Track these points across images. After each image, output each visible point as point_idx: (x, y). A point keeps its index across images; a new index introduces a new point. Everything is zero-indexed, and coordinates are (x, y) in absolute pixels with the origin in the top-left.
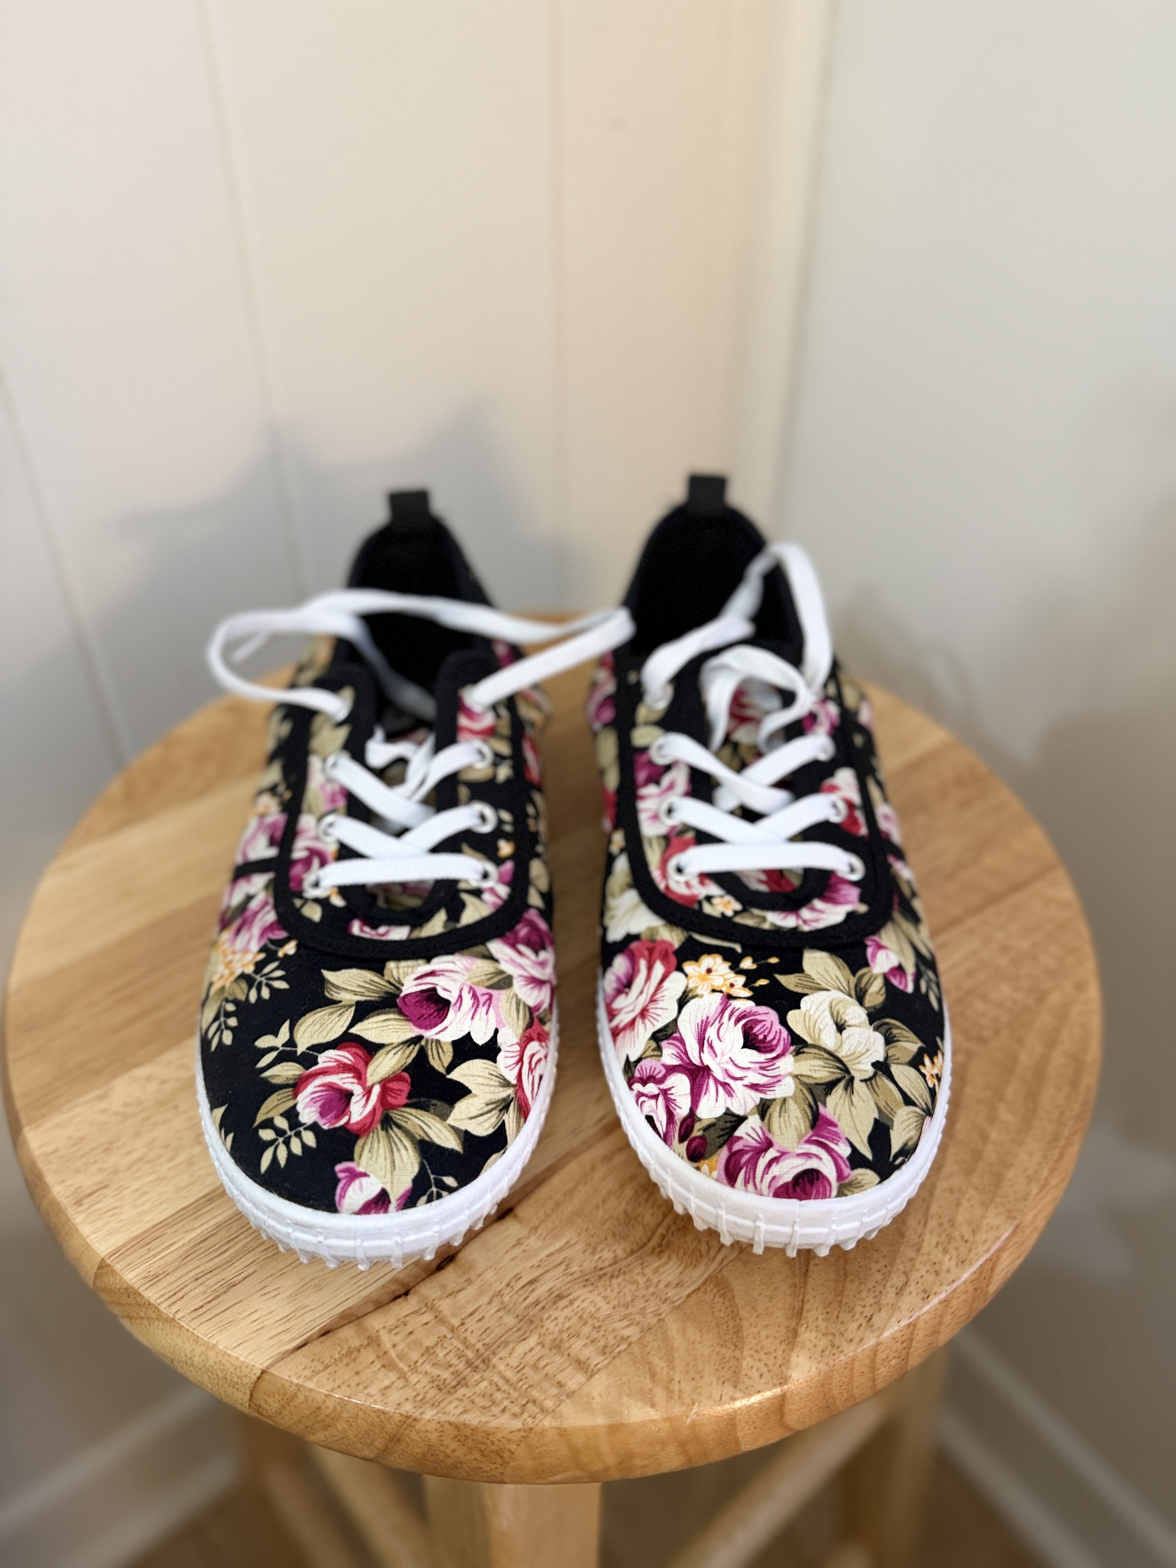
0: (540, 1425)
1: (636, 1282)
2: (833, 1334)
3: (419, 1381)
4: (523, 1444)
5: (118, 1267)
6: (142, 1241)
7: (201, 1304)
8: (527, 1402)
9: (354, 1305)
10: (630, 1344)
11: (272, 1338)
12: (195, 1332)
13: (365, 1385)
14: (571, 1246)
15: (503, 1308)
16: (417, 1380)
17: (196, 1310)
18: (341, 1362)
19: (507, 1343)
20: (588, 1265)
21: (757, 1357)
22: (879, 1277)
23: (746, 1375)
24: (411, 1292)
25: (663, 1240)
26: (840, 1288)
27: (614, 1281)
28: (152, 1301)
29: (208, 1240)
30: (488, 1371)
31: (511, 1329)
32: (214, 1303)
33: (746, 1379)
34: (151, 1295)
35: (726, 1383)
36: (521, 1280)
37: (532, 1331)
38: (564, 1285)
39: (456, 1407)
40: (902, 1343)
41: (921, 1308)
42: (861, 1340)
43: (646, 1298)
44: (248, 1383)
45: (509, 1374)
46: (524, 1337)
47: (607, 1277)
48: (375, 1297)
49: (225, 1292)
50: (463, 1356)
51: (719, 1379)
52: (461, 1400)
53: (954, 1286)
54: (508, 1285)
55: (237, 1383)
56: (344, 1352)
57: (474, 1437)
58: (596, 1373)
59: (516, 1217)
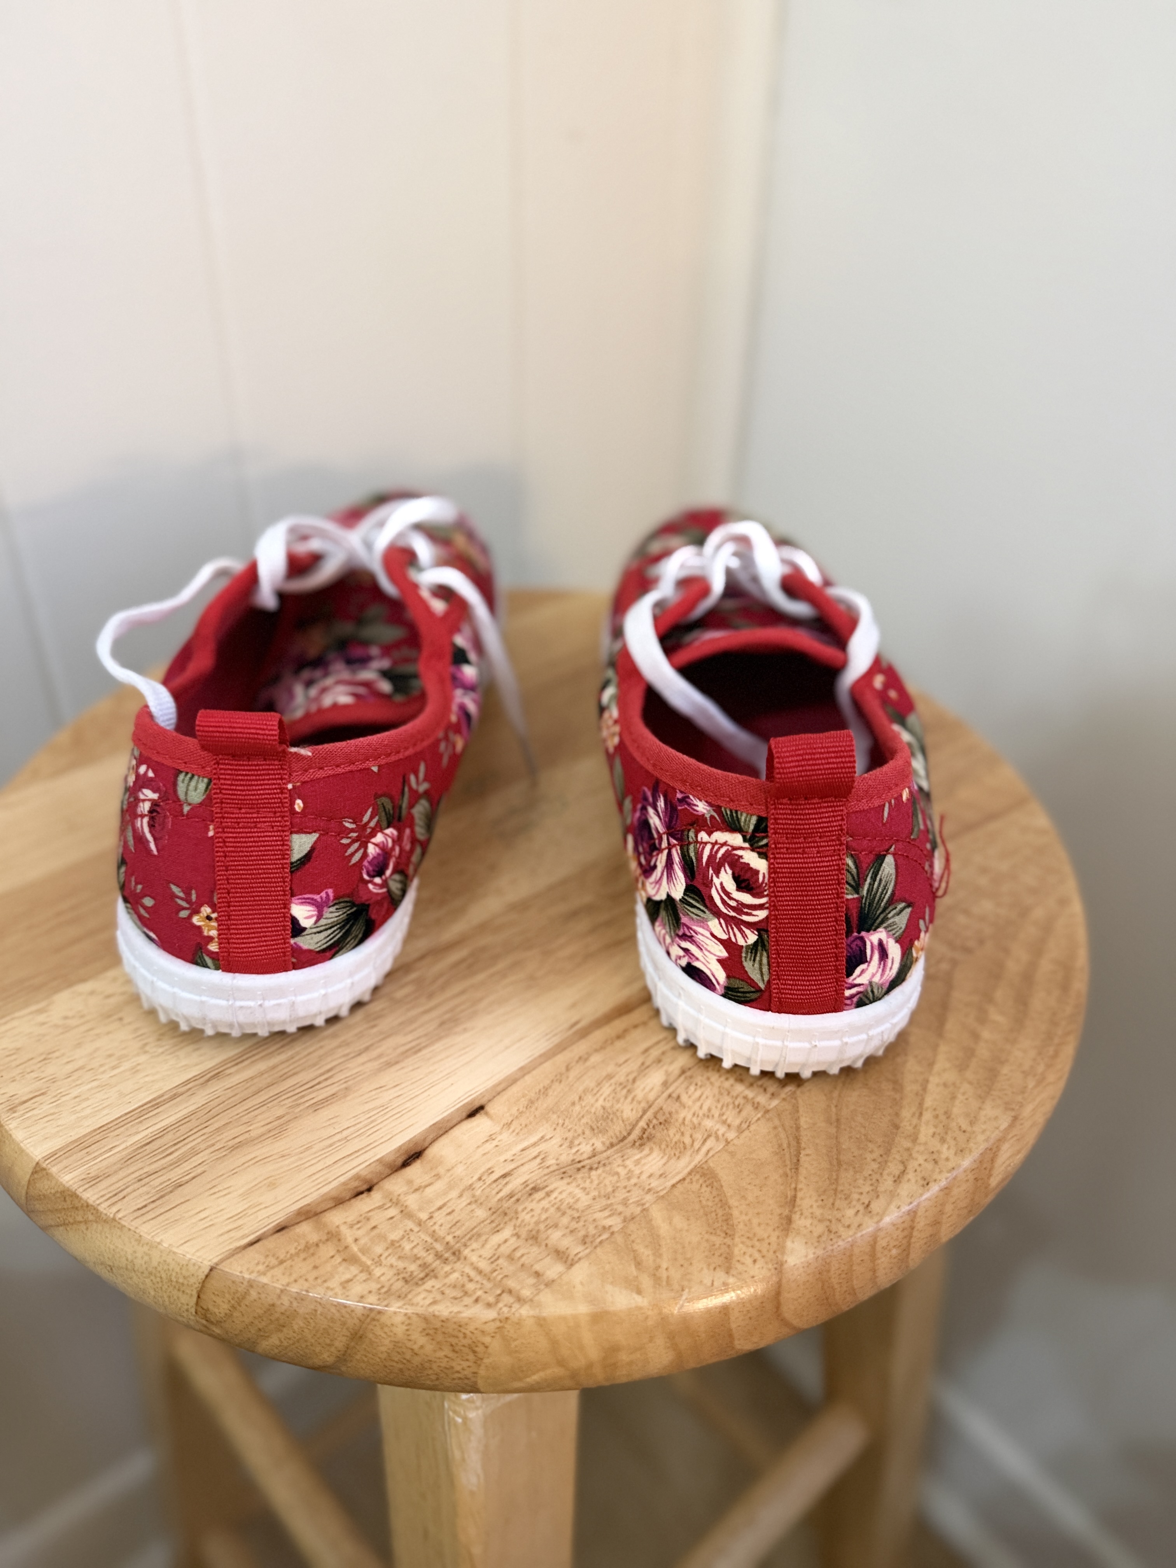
0: (517, 1315)
1: (617, 1174)
2: (830, 1221)
3: (383, 1274)
4: (498, 1336)
5: (54, 1170)
6: (81, 1145)
7: (144, 1204)
8: (503, 1292)
9: (312, 1202)
10: (612, 1233)
11: (222, 1235)
12: (137, 1231)
13: (323, 1279)
14: (545, 1141)
15: (475, 1201)
16: (382, 1272)
17: (139, 1209)
18: (298, 1257)
19: (479, 1235)
20: (565, 1158)
21: (749, 1243)
22: (875, 1166)
23: (739, 1261)
24: (375, 1188)
25: (644, 1133)
26: (835, 1177)
27: (594, 1173)
28: (90, 1202)
29: (153, 1143)
30: (458, 1264)
31: (483, 1222)
32: (158, 1203)
33: (739, 1266)
34: (90, 1196)
35: (718, 1269)
36: (493, 1174)
37: (506, 1223)
38: (540, 1178)
39: (424, 1299)
40: (903, 1230)
41: (921, 1195)
42: (859, 1226)
43: (628, 1189)
44: (195, 1283)
45: (483, 1265)
46: (498, 1229)
47: (586, 1170)
48: (334, 1194)
49: (171, 1192)
50: (432, 1248)
51: (709, 1265)
52: (430, 1292)
53: (955, 1173)
54: (480, 1179)
55: (183, 1284)
56: (302, 1247)
57: (443, 1330)
58: (577, 1262)
59: (487, 1114)
